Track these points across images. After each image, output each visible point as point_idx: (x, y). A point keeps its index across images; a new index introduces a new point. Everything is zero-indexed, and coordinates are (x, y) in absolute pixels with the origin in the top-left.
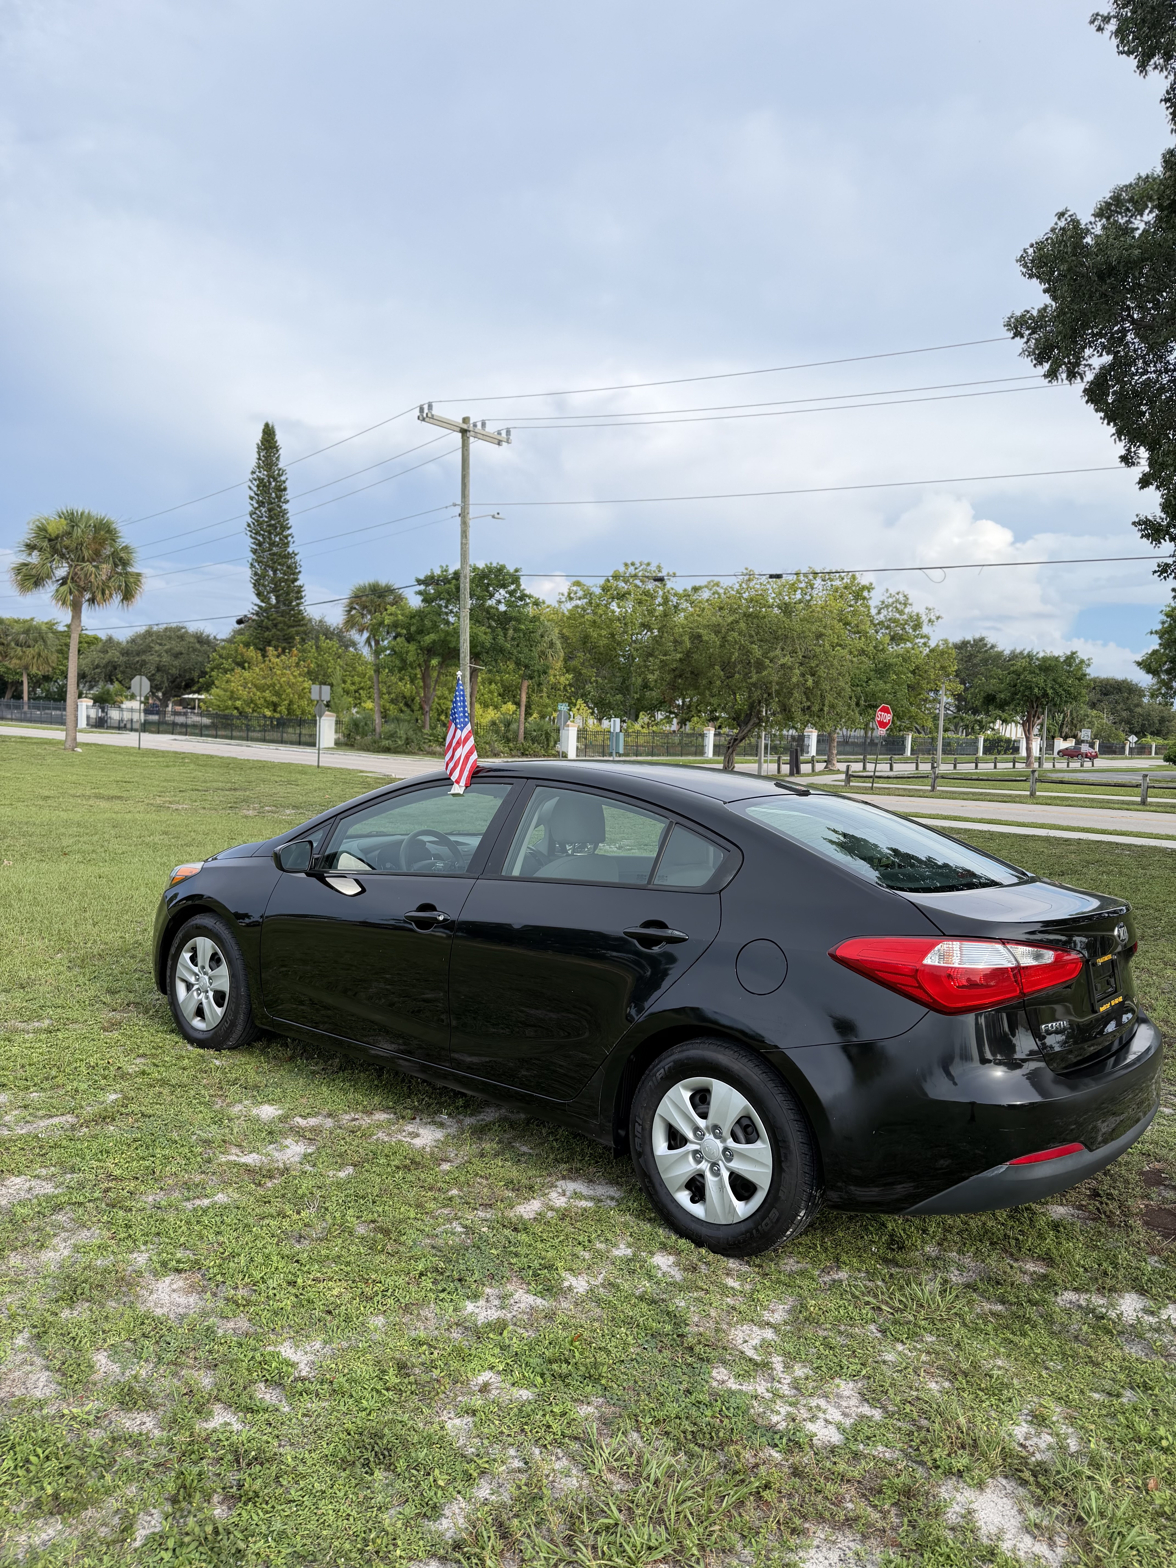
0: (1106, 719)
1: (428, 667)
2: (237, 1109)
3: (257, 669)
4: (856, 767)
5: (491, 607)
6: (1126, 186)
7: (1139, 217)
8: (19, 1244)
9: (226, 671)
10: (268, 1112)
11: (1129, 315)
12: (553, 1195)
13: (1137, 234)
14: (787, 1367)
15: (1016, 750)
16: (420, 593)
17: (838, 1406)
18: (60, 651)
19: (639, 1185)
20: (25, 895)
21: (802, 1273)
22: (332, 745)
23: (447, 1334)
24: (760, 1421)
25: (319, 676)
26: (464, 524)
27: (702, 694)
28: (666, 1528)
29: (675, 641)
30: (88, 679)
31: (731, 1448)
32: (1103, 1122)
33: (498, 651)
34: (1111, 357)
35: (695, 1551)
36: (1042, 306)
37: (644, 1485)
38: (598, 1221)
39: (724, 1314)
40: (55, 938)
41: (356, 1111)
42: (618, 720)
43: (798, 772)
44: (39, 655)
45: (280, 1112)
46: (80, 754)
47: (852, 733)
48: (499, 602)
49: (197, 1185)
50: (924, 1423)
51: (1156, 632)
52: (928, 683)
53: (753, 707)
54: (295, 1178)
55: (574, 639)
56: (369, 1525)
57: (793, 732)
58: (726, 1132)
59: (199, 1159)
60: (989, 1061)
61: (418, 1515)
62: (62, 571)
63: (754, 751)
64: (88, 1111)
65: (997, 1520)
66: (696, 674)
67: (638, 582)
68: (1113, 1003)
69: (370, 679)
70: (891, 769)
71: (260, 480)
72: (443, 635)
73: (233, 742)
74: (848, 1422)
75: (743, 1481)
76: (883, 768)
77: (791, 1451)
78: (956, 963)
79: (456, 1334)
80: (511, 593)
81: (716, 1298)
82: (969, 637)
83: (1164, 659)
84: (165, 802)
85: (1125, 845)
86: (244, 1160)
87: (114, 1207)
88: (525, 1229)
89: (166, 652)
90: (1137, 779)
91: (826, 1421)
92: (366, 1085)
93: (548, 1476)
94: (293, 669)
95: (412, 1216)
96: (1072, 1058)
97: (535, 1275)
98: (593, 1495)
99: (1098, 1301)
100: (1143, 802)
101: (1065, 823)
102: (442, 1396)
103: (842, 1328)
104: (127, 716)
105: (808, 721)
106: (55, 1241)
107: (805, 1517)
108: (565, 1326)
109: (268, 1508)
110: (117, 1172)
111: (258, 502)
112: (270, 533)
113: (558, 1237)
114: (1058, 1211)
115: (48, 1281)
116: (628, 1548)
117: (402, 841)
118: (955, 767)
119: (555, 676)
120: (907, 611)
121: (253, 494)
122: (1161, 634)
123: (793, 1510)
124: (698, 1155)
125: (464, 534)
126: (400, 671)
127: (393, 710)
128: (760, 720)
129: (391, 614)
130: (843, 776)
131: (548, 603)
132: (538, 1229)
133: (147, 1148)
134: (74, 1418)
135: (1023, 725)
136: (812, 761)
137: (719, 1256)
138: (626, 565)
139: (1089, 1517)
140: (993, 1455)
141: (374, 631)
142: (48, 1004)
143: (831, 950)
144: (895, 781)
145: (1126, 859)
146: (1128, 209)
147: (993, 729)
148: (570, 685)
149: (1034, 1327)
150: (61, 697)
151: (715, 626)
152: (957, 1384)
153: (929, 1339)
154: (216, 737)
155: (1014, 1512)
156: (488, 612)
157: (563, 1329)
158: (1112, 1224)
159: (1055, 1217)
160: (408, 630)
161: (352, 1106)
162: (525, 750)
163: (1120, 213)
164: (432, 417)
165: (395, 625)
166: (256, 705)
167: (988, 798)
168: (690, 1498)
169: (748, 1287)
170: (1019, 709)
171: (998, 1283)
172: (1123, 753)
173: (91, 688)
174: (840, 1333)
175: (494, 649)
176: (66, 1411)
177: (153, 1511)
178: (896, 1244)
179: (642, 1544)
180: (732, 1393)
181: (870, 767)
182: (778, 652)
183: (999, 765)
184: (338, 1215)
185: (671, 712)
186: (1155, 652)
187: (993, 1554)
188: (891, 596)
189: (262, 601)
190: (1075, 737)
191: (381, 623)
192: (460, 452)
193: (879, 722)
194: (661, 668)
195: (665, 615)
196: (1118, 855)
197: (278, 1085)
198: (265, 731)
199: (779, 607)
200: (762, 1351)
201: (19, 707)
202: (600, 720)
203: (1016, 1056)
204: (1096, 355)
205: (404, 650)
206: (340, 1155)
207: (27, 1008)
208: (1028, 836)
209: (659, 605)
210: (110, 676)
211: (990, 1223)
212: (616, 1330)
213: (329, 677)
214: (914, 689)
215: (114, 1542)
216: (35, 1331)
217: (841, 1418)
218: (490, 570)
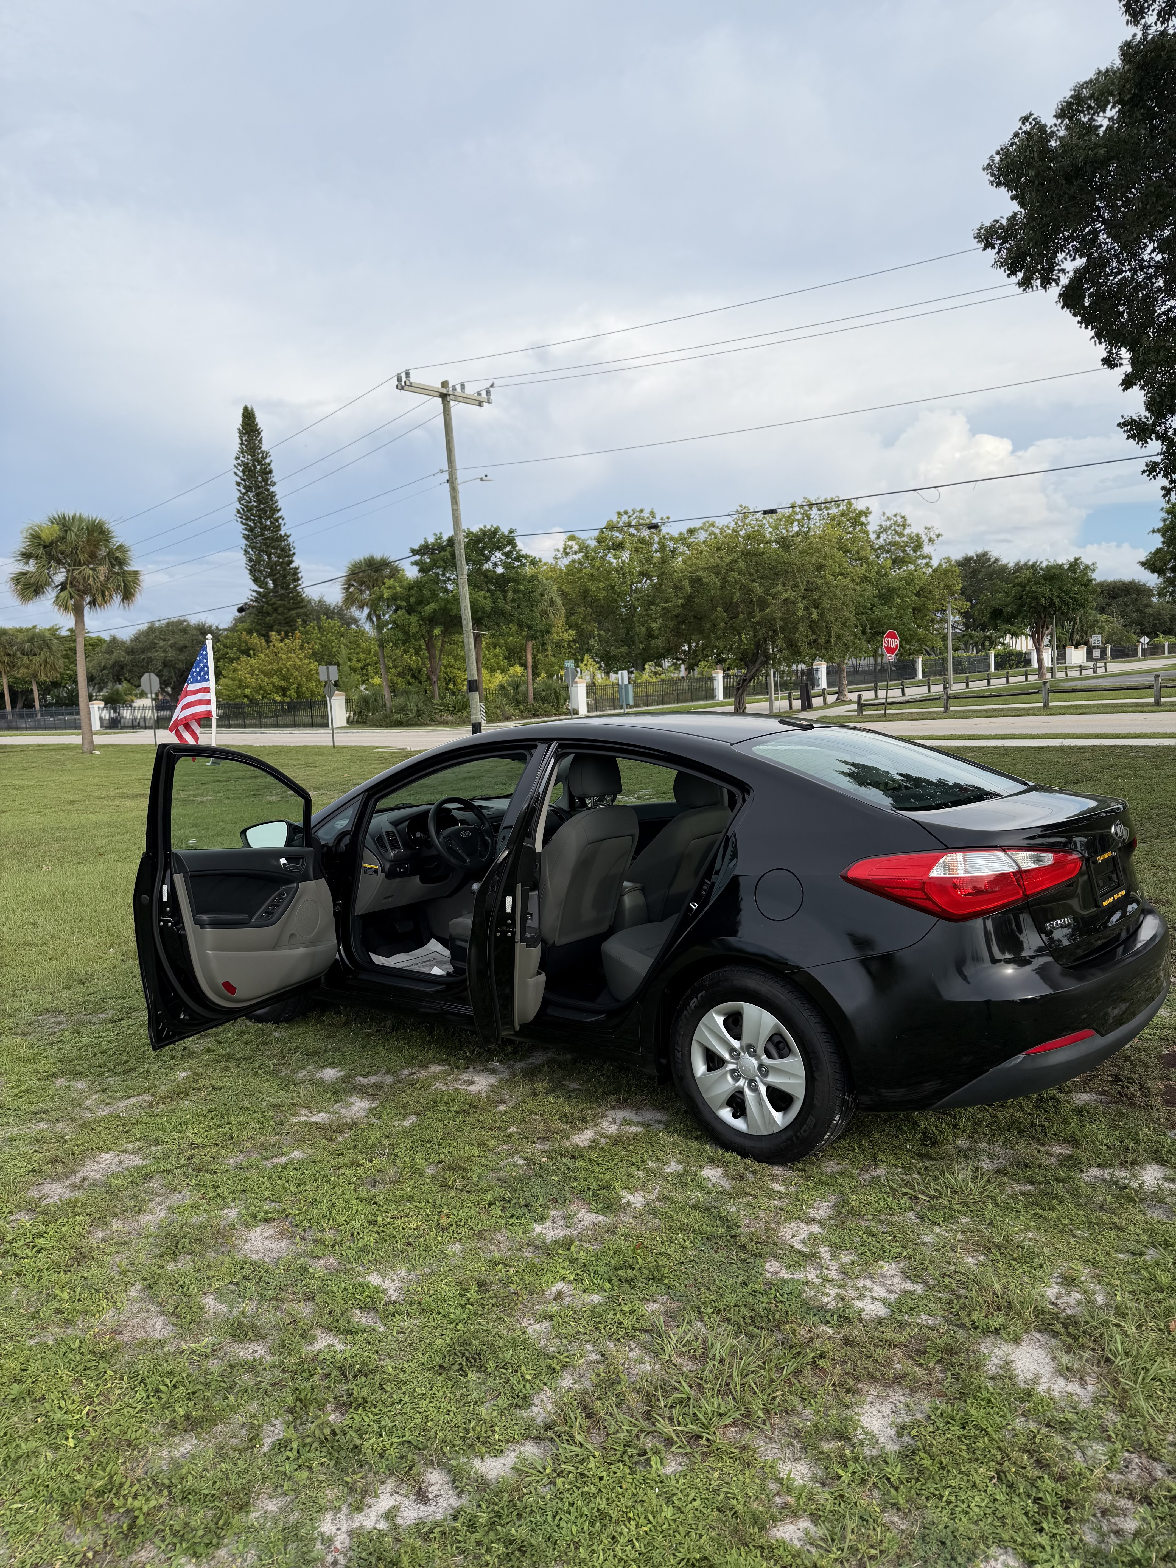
0: (1117, 623)
1: (431, 637)
2: (302, 1074)
3: (263, 656)
4: (868, 696)
5: (488, 570)
6: (1086, 83)
7: (1101, 114)
8: (118, 1210)
9: (232, 661)
10: (330, 1074)
11: (1099, 216)
12: (605, 1124)
13: (1101, 131)
14: (834, 1256)
15: (1028, 662)
16: (415, 563)
17: (883, 1285)
18: (66, 656)
19: (684, 1108)
20: (69, 896)
21: (842, 1173)
22: (345, 724)
23: (519, 1253)
24: (812, 1303)
25: (325, 657)
26: (454, 490)
27: (707, 638)
28: (734, 1398)
29: (676, 587)
30: (97, 681)
31: (787, 1326)
32: (1114, 1008)
33: (498, 614)
34: (1084, 260)
35: (760, 1414)
36: (1011, 214)
37: (711, 1364)
38: (650, 1143)
39: (773, 1214)
40: (105, 934)
41: (412, 1065)
42: (625, 672)
43: (810, 706)
44: (46, 662)
45: (342, 1073)
46: (98, 757)
47: (862, 662)
48: (495, 565)
49: (274, 1146)
50: (962, 1292)
51: (1159, 530)
52: (934, 603)
53: (759, 645)
54: (363, 1130)
55: (573, 594)
56: (468, 1417)
57: (801, 667)
58: (760, 1050)
59: (272, 1123)
60: (1000, 961)
61: (511, 1405)
62: (60, 577)
63: (763, 689)
64: (162, 1090)
65: (1033, 1367)
66: (699, 618)
67: (632, 530)
68: (1116, 897)
69: (375, 655)
70: (903, 694)
71: (246, 465)
72: (443, 603)
73: (247, 730)
74: (893, 1298)
75: (799, 1353)
76: (895, 694)
77: (841, 1326)
78: (960, 873)
79: (527, 1253)
80: (508, 555)
81: (764, 1202)
82: (971, 553)
83: (1169, 557)
84: (189, 796)
85: (1139, 747)
86: (313, 1119)
87: (200, 1170)
88: (582, 1156)
89: (171, 646)
90: (1149, 680)
91: (873, 1298)
92: (419, 1042)
93: (623, 1364)
94: (298, 652)
95: (476, 1154)
96: (1080, 952)
97: (595, 1195)
98: (666, 1377)
99: (1121, 1174)
100: (1157, 703)
101: (1078, 731)
102: (521, 1306)
103: (883, 1217)
104: (139, 714)
105: (816, 655)
106: (151, 1205)
107: (858, 1379)
108: (627, 1237)
109: (376, 1411)
110: (198, 1141)
111: (245, 488)
112: (260, 518)
113: (613, 1160)
114: (1082, 1098)
115: (150, 1240)
116: (700, 1416)
117: (428, 811)
118: (967, 686)
119: (558, 633)
120: (906, 532)
121: (239, 480)
122: (1163, 531)
123: (847, 1374)
124: (736, 1074)
125: (454, 500)
126: (403, 644)
127: (401, 684)
128: (768, 658)
129: (389, 588)
130: (855, 706)
131: (544, 561)
132: (594, 1155)
133: (222, 1117)
134: (193, 1352)
135: (1033, 636)
136: (823, 694)
137: (764, 1165)
138: (619, 514)
139: (1116, 1357)
140: (1027, 1312)
141: (374, 606)
142: (109, 995)
143: (843, 872)
144: (908, 705)
145: (1141, 761)
146: (1090, 107)
147: (1003, 644)
148: (574, 641)
149: (1061, 1201)
150: (72, 702)
151: (714, 567)
152: (991, 1257)
153: (964, 1220)
154: (229, 726)
155: (1048, 1360)
156: (486, 576)
157: (625, 1240)
158: (1133, 1105)
159: (1079, 1103)
160: (408, 601)
161: (410, 1062)
162: (536, 710)
163: (1082, 112)
164: (411, 385)
165: (394, 598)
166: (265, 691)
167: (1002, 713)
168: (752, 1372)
169: (793, 1190)
170: (1027, 621)
171: (1026, 1166)
172: (1136, 655)
173: (100, 690)
174: (881, 1222)
175: (496, 613)
176: (185, 1347)
177: (275, 1422)
178: (929, 1140)
179: (713, 1412)
180: (785, 1281)
181: (882, 694)
182: (780, 587)
183: (1011, 680)
184: (407, 1159)
185: (678, 659)
186: (1158, 551)
187: (1030, 1395)
188: (889, 519)
189: (260, 587)
190: (1086, 643)
191: (381, 598)
192: (441, 418)
193: (887, 648)
194: (662, 616)
195: (663, 561)
196: (1133, 758)
197: (335, 1050)
198: (277, 716)
199: (776, 542)
200: (809, 1244)
201: (32, 716)
202: (608, 673)
203: (1023, 954)
204: (1069, 259)
205: (406, 623)
206: (404, 1107)
207: (89, 1002)
208: (1043, 747)
209: (656, 552)
210: (118, 676)
211: (1017, 1115)
212: (674, 1237)
213: (334, 657)
214: (919, 610)
215: (245, 1449)
216: (146, 1283)
217: (886, 1294)
218: (484, 532)
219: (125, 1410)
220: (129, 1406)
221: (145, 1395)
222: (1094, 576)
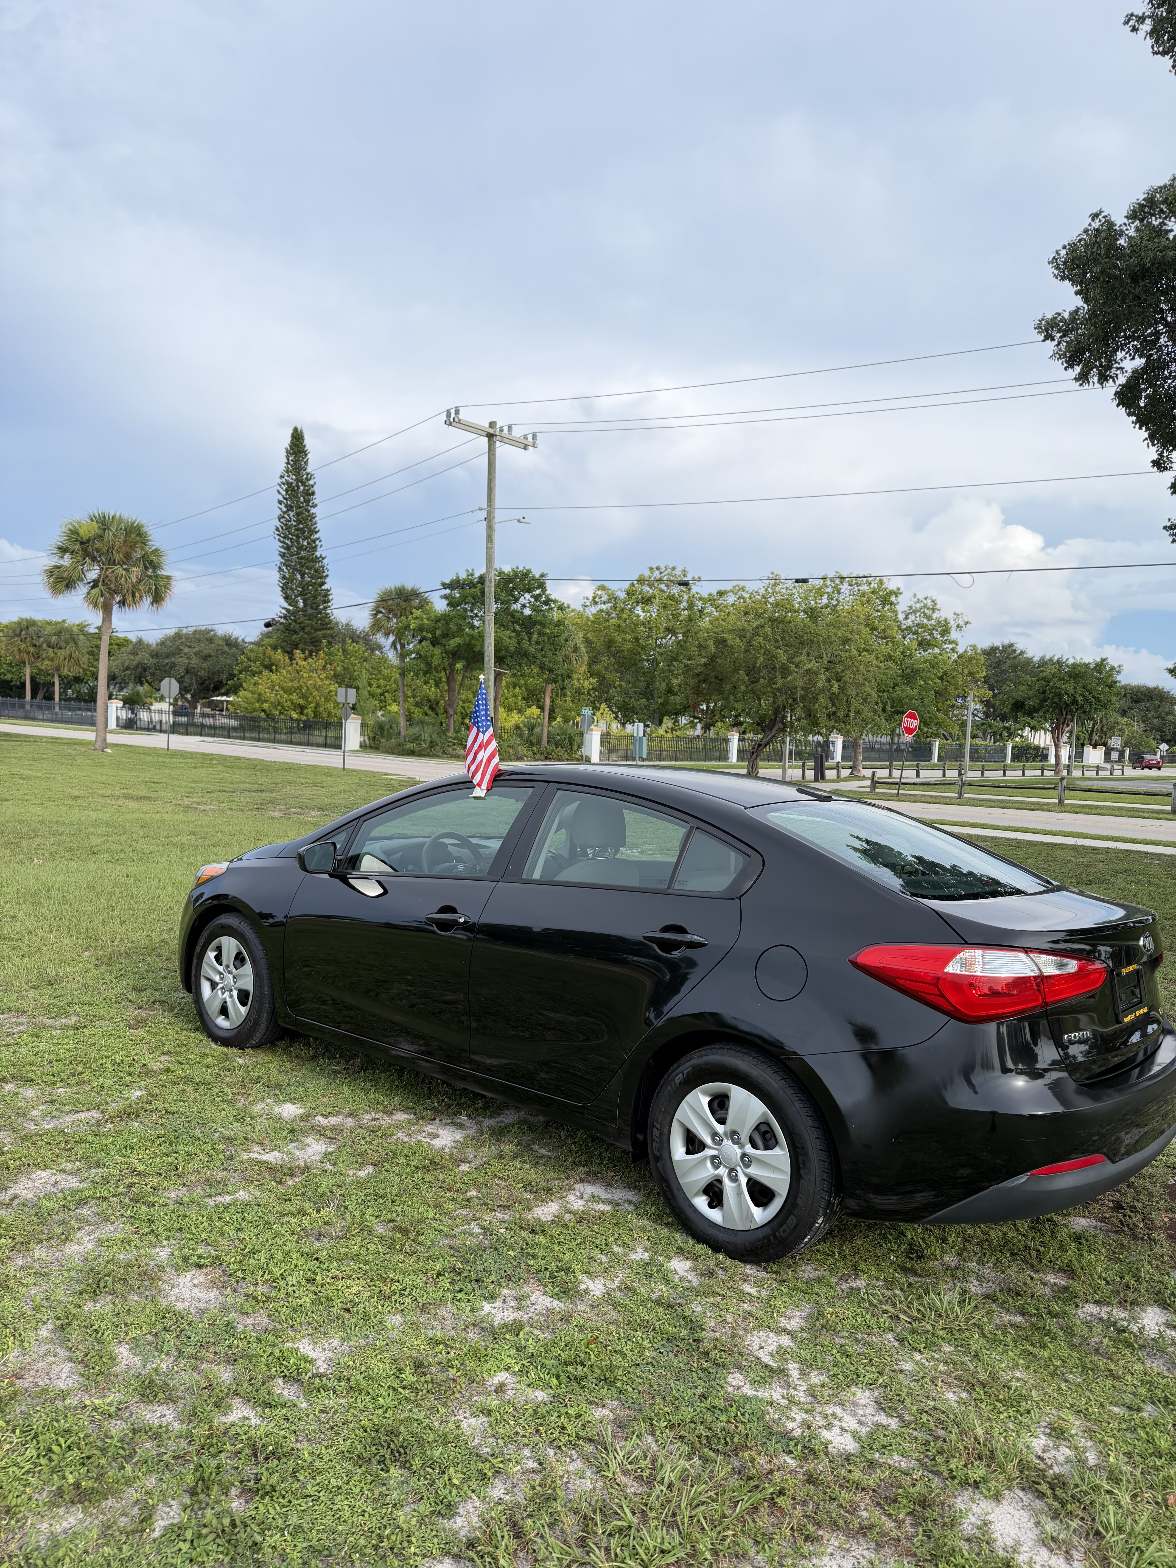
0: (1137, 727)
1: (452, 670)
2: (259, 1107)
3: (285, 672)
4: (882, 773)
5: (515, 611)
6: (1160, 188)
7: (1173, 219)
8: (44, 1237)
9: (254, 674)
10: (290, 1110)
11: (1162, 318)
12: (571, 1198)
13: (1171, 236)
14: (803, 1374)
15: (1045, 757)
16: (445, 597)
17: (854, 1414)
18: (91, 653)
19: (657, 1189)
20: (54, 893)
21: (820, 1280)
22: (357, 747)
23: (463, 1334)
24: (775, 1427)
25: (345, 679)
26: (490, 528)
27: (726, 699)
28: (680, 1532)
29: (700, 646)
30: (118, 680)
31: (746, 1454)
32: (1127, 1133)
33: (521, 654)
34: (1143, 360)
35: (708, 1555)
36: (1074, 308)
37: (658, 1488)
38: (616, 1224)
39: (740, 1320)
40: (83, 936)
41: (377, 1110)
42: (641, 725)
43: (823, 778)
44: (70, 656)
45: (302, 1111)
46: (110, 755)
47: (878, 739)
48: (524, 606)
49: (219, 1182)
50: (941, 1433)
52: (956, 689)
53: (778, 712)
54: (315, 1176)
55: (598, 644)
56: (384, 1521)
58: (745, 1138)
59: (221, 1156)
60: (1011, 1071)
61: (432, 1513)
62: (93, 574)
63: (778, 756)
64: (113, 1107)
65: (1014, 1532)
66: (720, 679)
67: (663, 587)
68: (1138, 1014)
69: (396, 682)
70: (918, 776)
71: (289, 484)
72: (468, 639)
73: (260, 744)
74: (864, 1431)
75: (757, 1487)
76: (909, 775)
77: (805, 1458)
78: (978, 971)
79: (473, 1334)
80: (537, 598)
81: (732, 1304)
82: (998, 643)
84: (192, 803)
85: (1154, 854)
86: (265, 1157)
87: (137, 1202)
88: (543, 1231)
89: (195, 654)
90: (1169, 788)
91: (842, 1428)
92: (387, 1085)
93: (562, 1477)
94: (320, 672)
95: (431, 1216)
96: (1096, 1069)
97: (552, 1277)
98: (607, 1497)
99: (1120, 1314)
100: (1174, 811)
101: (1093, 832)
102: (458, 1395)
103: (859, 1336)
104: (156, 717)
105: (834, 727)
106: (79, 1234)
107: (819, 1525)
108: (581, 1329)
109: (284, 1502)
110: (141, 1168)
111: (286, 507)
112: (298, 537)
113: (575, 1239)
114: (1081, 1223)
115: (72, 1273)
116: (640, 1551)
117: (424, 844)
118: (983, 774)
119: (579, 680)
120: (934, 616)
121: (281, 499)
123: (807, 1517)
124: (716, 1161)
125: (490, 538)
126: (425, 674)
127: (417, 713)
128: (785, 725)
129: (417, 618)
130: (868, 783)
131: (572, 607)
132: (556, 1231)
133: (171, 1144)
134: (95, 1409)
135: (1052, 732)
136: (837, 767)
137: (736, 1262)
138: (651, 569)
139: (1107, 1531)
140: (1010, 1466)
141: (400, 634)
142: (76, 1001)
143: (852, 957)
144: (921, 787)
145: (1156, 868)
146: (1162, 211)
147: (1022, 736)
148: (594, 689)
149: (1053, 1339)
150: (92, 698)
151: (740, 630)
152: (975, 1395)
153: (947, 1348)
154: (244, 738)
155: (1031, 1524)
156: (513, 616)
157: (579, 1332)
158: (1135, 1237)
159: (1077, 1228)
160: (434, 633)
161: (373, 1106)
162: (548, 753)
163: (1154, 215)
164: (459, 422)
165: (421, 629)
166: (283, 707)
167: (1016, 805)
168: (703, 1503)
169: (765, 1293)
170: (1048, 716)
171: (1018, 1294)
173: (121, 689)
174: (857, 1341)
175: (519, 653)
176: (88, 1402)
177: (172, 1502)
178: (915, 1253)
179: (655, 1547)
180: (747, 1399)
181: (896, 773)
182: (803, 657)
183: (1027, 773)
184: (357, 1213)
185: (695, 717)
188: (919, 601)
189: (290, 605)
190: (1104, 744)
191: (407, 627)
192: (486, 456)
193: (906, 728)
194: (685, 672)
195: (690, 619)
196: (1147, 865)
197: (300, 1084)
198: (291, 733)
199: (805, 612)
200: (778, 1358)
201: (50, 708)
202: (624, 724)
203: (1038, 1066)
204: (1129, 358)
205: (429, 654)
206: (361, 1155)
207: (54, 1005)
208: (1056, 844)
209: (684, 610)
210: (140, 678)
211: (1011, 1234)
212: (632, 1333)
213: (355, 680)
214: (941, 695)
215: (134, 1532)
216: (59, 1323)
217: (856, 1426)
218: (516, 574)
219: (11, 1469)
220: (16, 1464)
221: (35, 1454)
222: (1119, 678)
